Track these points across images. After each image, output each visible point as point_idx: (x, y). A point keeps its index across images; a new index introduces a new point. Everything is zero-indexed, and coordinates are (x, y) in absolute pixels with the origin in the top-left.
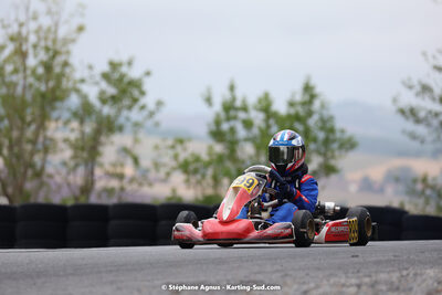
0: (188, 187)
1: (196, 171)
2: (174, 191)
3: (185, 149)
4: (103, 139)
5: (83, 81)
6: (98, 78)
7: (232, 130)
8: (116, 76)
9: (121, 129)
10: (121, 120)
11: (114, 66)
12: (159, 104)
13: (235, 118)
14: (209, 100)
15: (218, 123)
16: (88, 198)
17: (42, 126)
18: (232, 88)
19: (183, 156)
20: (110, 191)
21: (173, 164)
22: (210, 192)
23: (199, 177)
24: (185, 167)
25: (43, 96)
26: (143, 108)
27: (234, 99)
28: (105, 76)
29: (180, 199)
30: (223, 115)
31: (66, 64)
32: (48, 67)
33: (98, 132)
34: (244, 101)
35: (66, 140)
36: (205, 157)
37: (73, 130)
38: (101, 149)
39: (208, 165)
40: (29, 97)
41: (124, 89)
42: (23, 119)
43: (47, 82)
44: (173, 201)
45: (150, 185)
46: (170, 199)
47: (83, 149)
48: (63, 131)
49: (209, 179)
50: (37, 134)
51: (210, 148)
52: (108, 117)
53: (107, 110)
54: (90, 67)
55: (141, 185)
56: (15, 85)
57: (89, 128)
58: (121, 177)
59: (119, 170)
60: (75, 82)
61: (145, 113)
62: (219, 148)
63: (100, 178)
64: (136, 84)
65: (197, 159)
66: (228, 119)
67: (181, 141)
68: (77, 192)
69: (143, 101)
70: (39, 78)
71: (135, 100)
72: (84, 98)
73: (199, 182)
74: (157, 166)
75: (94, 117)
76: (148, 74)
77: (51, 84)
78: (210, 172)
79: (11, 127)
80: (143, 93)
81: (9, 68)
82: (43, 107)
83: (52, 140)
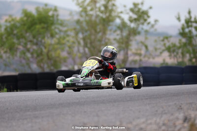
0: (171, 59)
1: (174, 51)
2: (164, 60)
3: (169, 41)
4: (131, 38)
5: (121, 12)
6: (128, 11)
7: (190, 32)
8: (136, 10)
9: (139, 33)
10: (140, 29)
11: (135, 5)
12: (156, 21)
13: (191, 26)
14: (179, 19)
15: (183, 29)
16: (125, 65)
17: (104, 33)
18: (189, 13)
19: (168, 44)
20: (135, 62)
21: (163, 48)
22: (180, 60)
23: (175, 53)
24: (169, 49)
25: (104, 20)
26: (149, 23)
27: (191, 17)
28: (132, 10)
29: (167, 64)
30: (185, 25)
31: (114, 5)
32: (106, 7)
33: (129, 35)
34: (195, 18)
35: (115, 39)
36: (178, 44)
37: (118, 35)
38: (131, 43)
39: (179, 48)
40: (98, 21)
41: (141, 15)
42: (95, 31)
43: (106, 13)
44: (164, 65)
45: (153, 58)
46: (162, 64)
47: (122, 43)
48: (113, 35)
49: (180, 54)
50: (102, 37)
51: (180, 40)
52: (134, 28)
53: (133, 25)
54: (125, 6)
55: (149, 58)
56: (92, 15)
57: (125, 34)
58: (140, 55)
59: (139, 52)
60: (118, 13)
61: (150, 26)
62: (184, 40)
63: (131, 55)
64: (145, 13)
65: (174, 45)
66: (188, 27)
67: (167, 38)
68: (121, 62)
69: (149, 20)
70: (102, 12)
71: (145, 20)
72: (122, 20)
73: (175, 56)
74: (156, 49)
75: (127, 29)
76: (151, 8)
77: (107, 14)
78: (180, 51)
79: (91, 35)
80: (149, 17)
81: (89, 8)
82: (104, 25)
83: (109, 40)
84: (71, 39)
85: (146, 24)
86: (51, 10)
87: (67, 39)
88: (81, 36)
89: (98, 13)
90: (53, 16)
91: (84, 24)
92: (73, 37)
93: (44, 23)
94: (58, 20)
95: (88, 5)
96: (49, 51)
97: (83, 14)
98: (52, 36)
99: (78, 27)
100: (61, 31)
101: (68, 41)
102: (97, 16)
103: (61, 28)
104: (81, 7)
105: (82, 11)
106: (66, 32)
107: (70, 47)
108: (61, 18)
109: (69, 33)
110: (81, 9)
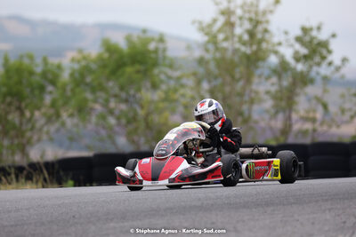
4: (298, 90)
5: (280, 44)
6: (293, 41)
8: (307, 39)
9: (312, 81)
10: (313, 74)
11: (305, 30)
12: (344, 60)
16: (286, 139)
17: (249, 81)
20: (304, 133)
25: (248, 57)
26: (330, 64)
28: (298, 39)
31: (266, 31)
32: (252, 34)
33: (294, 84)
35: (268, 93)
38: (296, 99)
40: (236, 59)
41: (315, 49)
42: (233, 77)
43: (251, 45)
45: (338, 126)
46: (354, 137)
47: (281, 99)
48: (264, 86)
50: (244, 88)
52: (302, 72)
53: (300, 67)
54: (286, 33)
55: (330, 126)
56: (226, 50)
57: (286, 82)
58: (314, 120)
59: (311, 115)
60: (274, 45)
61: (332, 68)
63: (297, 121)
64: (324, 45)
68: (278, 134)
69: (330, 58)
70: (244, 43)
71: (324, 58)
72: (282, 58)
74: (343, 111)
75: (289, 73)
76: (334, 36)
77: (255, 47)
79: (223, 84)
80: (330, 52)
81: (221, 36)
82: (248, 67)
83: (257, 93)
84: (189, 93)
85: (324, 65)
86: (153, 39)
87: (182, 91)
88: (205, 86)
89: (237, 45)
90: (156, 51)
91: (212, 66)
92: (192, 89)
93: (141, 63)
94: (165, 58)
95: (220, 31)
96: (148, 115)
97: (211, 47)
98: (155, 87)
99: (201, 71)
100: (169, 78)
101: (183, 96)
102: (236, 51)
103: (170, 72)
104: (207, 34)
105: (208, 42)
106: (178, 79)
107: (186, 107)
108: (170, 54)
109: (184, 81)
110: (206, 38)
